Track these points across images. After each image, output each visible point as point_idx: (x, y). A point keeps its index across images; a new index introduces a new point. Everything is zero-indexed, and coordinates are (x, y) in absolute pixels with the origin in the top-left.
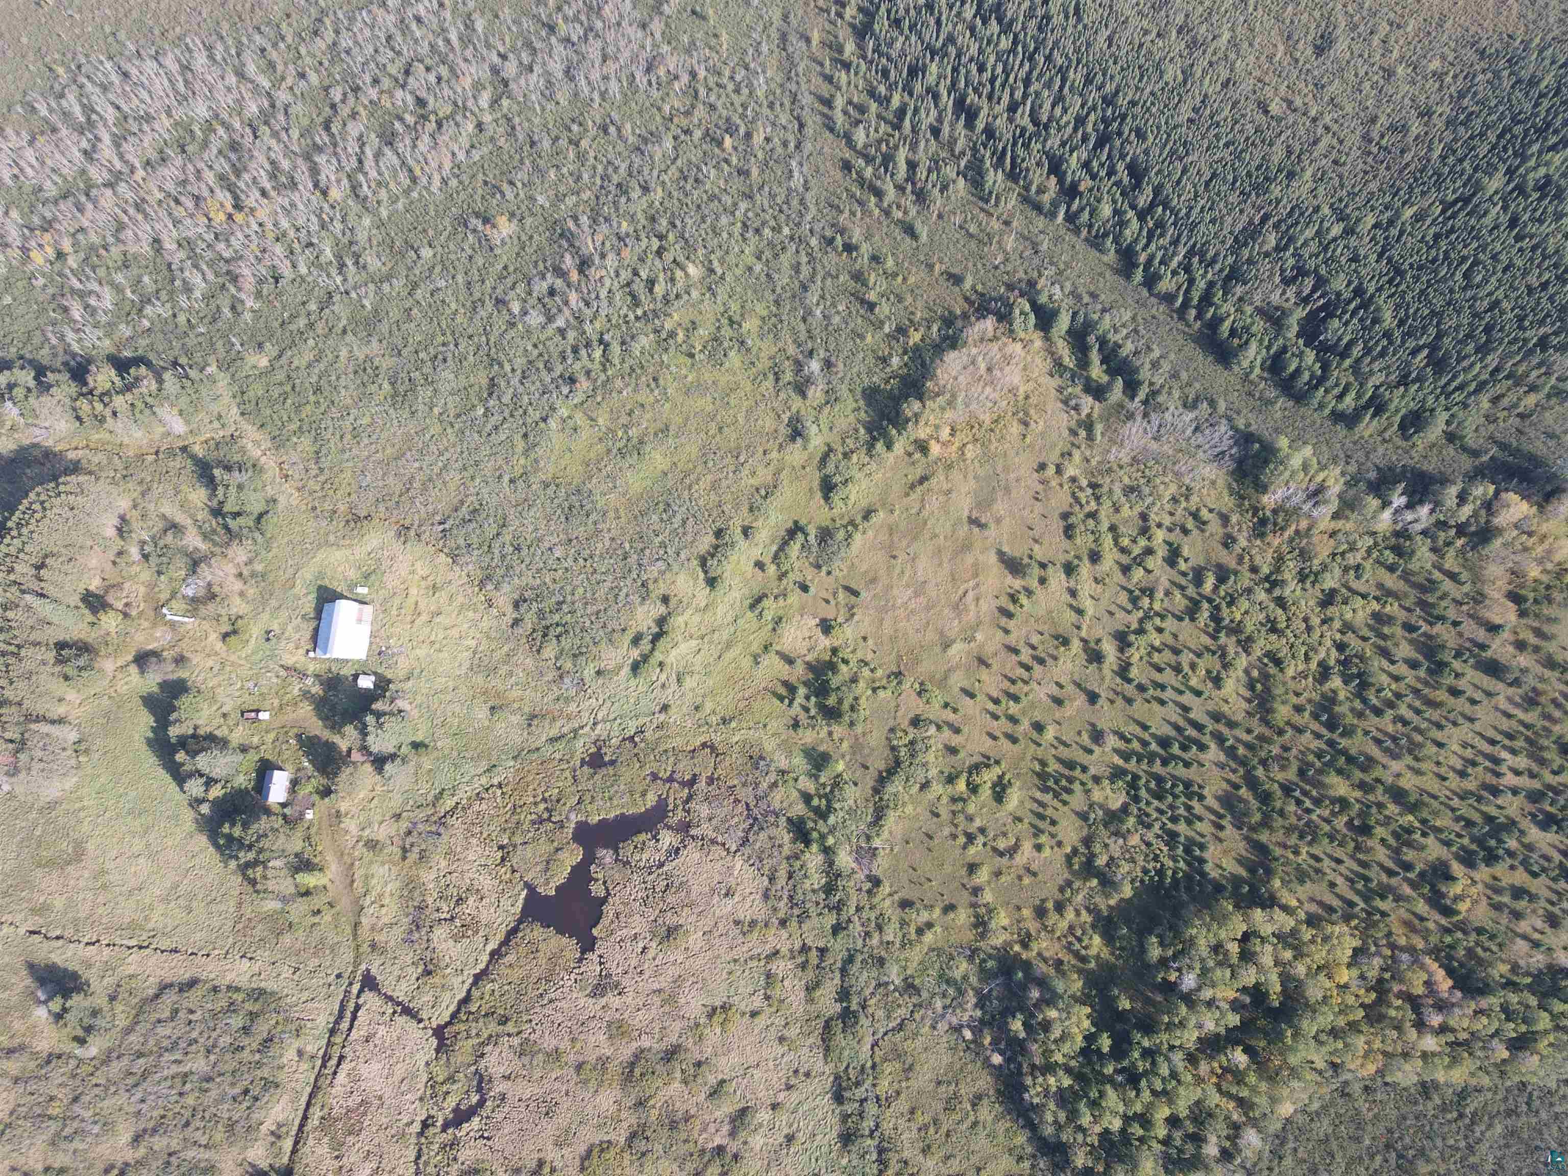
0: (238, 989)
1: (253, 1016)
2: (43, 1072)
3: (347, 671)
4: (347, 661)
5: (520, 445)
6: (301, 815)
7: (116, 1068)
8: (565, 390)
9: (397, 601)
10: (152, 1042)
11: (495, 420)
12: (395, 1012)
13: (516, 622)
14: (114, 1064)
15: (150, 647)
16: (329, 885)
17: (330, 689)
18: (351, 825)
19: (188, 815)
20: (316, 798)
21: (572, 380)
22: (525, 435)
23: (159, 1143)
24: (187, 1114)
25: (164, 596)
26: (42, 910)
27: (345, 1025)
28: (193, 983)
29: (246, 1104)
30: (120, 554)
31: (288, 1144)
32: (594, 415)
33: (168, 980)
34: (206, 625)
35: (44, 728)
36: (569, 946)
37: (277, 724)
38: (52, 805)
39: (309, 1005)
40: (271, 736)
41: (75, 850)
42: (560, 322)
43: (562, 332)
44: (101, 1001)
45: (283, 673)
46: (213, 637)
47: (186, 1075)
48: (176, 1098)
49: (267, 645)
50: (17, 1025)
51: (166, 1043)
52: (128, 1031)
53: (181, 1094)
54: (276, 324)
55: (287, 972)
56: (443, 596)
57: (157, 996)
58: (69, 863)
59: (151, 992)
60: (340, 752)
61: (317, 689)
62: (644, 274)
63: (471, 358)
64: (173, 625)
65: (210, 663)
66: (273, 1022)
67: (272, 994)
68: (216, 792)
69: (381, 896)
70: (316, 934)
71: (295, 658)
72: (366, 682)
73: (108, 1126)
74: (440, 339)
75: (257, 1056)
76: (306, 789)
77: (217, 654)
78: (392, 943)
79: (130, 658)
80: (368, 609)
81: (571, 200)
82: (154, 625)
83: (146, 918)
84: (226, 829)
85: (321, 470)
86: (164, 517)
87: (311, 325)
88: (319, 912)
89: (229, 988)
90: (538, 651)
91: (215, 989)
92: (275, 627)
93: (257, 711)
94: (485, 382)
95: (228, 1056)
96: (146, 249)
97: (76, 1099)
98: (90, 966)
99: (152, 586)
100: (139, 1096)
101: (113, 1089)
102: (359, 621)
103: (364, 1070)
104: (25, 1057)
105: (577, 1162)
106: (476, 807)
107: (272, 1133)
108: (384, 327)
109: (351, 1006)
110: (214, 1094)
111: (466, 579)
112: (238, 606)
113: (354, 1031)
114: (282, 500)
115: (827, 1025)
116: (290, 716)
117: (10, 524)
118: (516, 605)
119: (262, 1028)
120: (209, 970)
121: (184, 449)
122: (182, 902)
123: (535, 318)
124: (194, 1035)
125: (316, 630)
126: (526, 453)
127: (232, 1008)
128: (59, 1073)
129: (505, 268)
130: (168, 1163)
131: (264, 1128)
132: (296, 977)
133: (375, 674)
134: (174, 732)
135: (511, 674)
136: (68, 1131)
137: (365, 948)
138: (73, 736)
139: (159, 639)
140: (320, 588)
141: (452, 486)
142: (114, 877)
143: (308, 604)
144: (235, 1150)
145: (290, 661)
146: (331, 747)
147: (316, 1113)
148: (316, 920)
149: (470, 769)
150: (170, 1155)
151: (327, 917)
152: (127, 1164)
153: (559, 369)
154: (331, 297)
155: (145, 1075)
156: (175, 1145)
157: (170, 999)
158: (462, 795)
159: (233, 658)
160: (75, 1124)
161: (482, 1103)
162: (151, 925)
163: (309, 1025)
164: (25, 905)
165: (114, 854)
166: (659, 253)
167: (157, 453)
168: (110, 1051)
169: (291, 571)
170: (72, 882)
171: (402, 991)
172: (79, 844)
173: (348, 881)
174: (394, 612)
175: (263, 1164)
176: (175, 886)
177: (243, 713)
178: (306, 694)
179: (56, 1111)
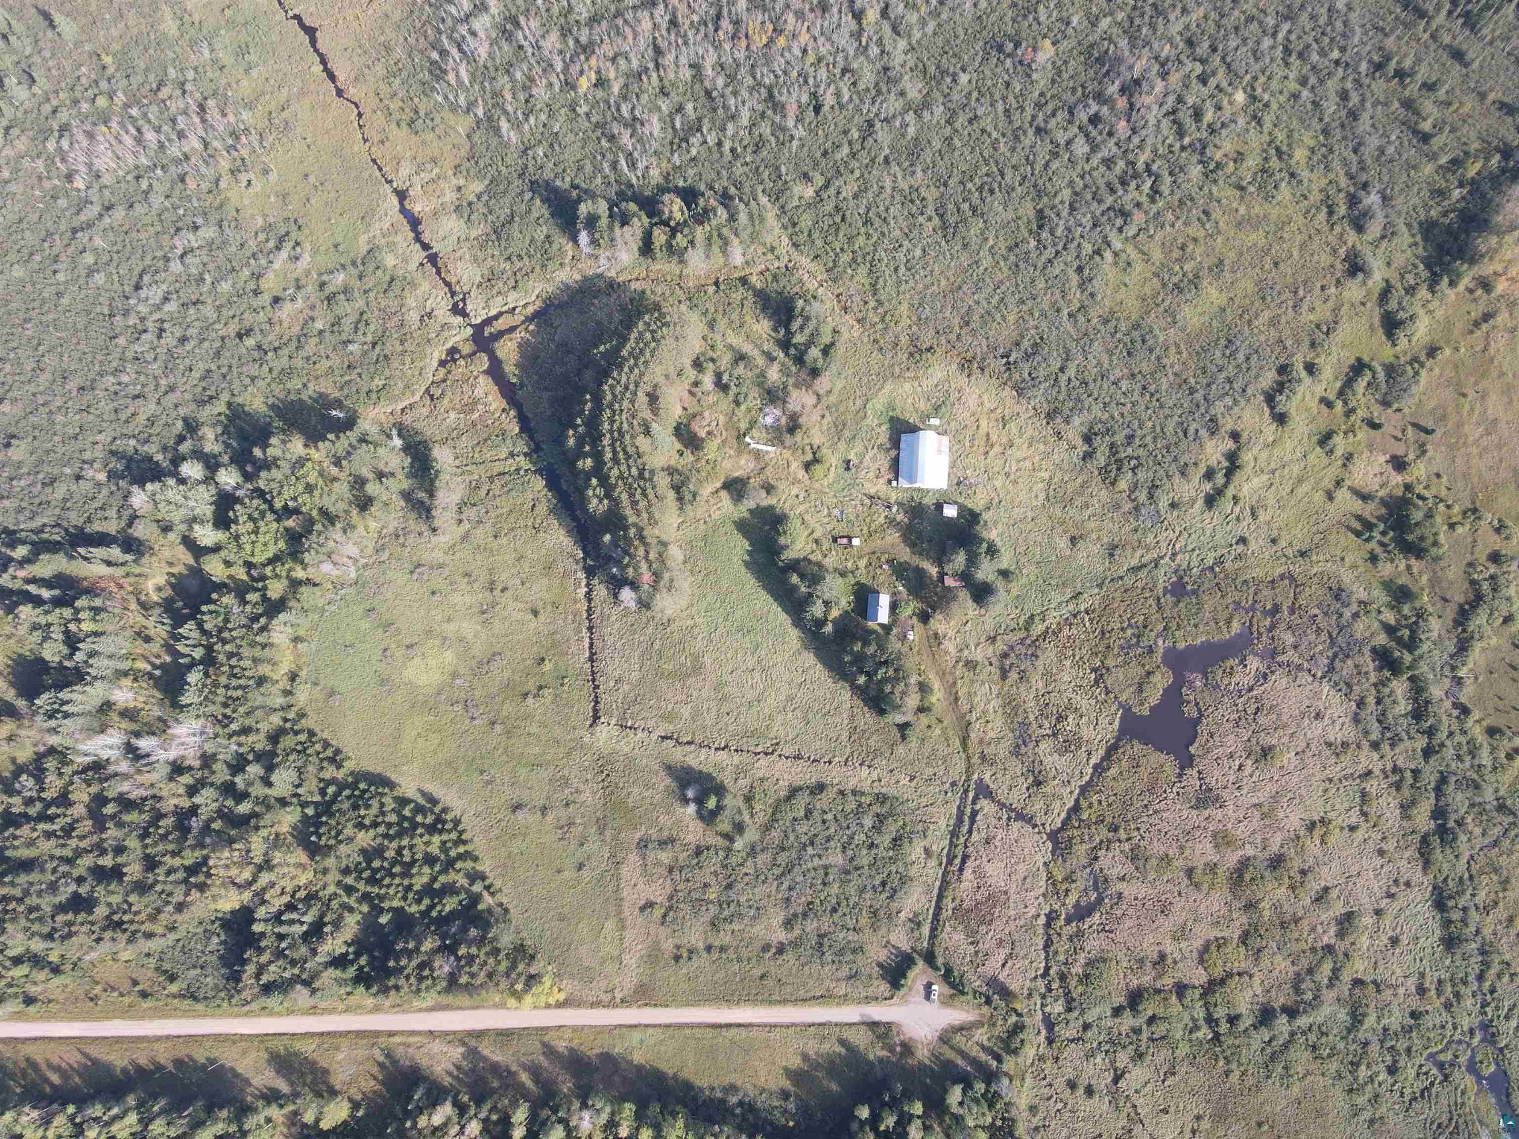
0: (863, 794)
1: (881, 817)
2: (695, 861)
3: (928, 501)
4: (929, 491)
5: (1075, 279)
6: (905, 636)
7: (763, 859)
8: (1119, 222)
9: (969, 433)
10: (791, 838)
11: (1049, 253)
12: (1009, 819)
13: (1087, 456)
14: (760, 856)
15: (736, 474)
17: (914, 518)
18: (949, 646)
20: (915, 620)
21: (1125, 214)
22: (1080, 269)
23: (811, 925)
24: (833, 901)
25: (743, 426)
26: (669, 717)
27: (965, 829)
28: (820, 787)
29: (885, 895)
30: (696, 384)
31: (926, 930)
32: (1145, 249)
33: (797, 784)
34: (787, 454)
36: (1169, 764)
37: (867, 550)
38: (668, 622)
39: (929, 809)
40: (862, 563)
41: (693, 664)
42: (1104, 153)
43: (1108, 163)
45: (867, 501)
46: (794, 465)
47: (826, 867)
48: (820, 887)
49: (847, 475)
51: (805, 839)
52: (769, 827)
53: (824, 884)
54: (818, 154)
55: (905, 781)
56: (1013, 427)
57: (790, 797)
58: (688, 675)
59: (783, 793)
60: (931, 577)
61: (901, 517)
62: (1190, 101)
63: (1019, 189)
64: (758, 455)
65: (795, 491)
66: (901, 823)
67: (895, 798)
68: (835, 612)
69: (985, 712)
70: (928, 746)
71: (880, 487)
72: (950, 512)
73: (761, 911)
74: (984, 170)
75: (891, 853)
76: (904, 611)
77: (799, 482)
78: (1002, 755)
79: (718, 485)
80: (945, 439)
81: (1105, 23)
82: (739, 453)
83: (768, 727)
85: (880, 303)
86: (731, 347)
87: (853, 155)
88: (930, 725)
89: (854, 792)
90: (1113, 484)
91: (842, 793)
92: (852, 456)
93: (849, 537)
94: (1032, 214)
95: (864, 852)
97: (729, 886)
99: (730, 415)
100: (787, 884)
101: (762, 878)
102: (939, 450)
103: (989, 869)
104: (676, 848)
105: (1195, 955)
106: (1066, 631)
107: (911, 920)
108: (927, 156)
109: (968, 811)
110: (854, 885)
111: (1032, 412)
112: (817, 438)
113: (975, 833)
114: (844, 330)
115: (1425, 840)
116: (877, 543)
117: (624, 353)
118: (1087, 439)
119: (891, 828)
120: (834, 775)
121: (744, 281)
122: (798, 713)
123: (1081, 148)
124: (830, 832)
125: (896, 460)
126: (1082, 286)
127: (860, 810)
128: (710, 863)
129: (1042, 94)
130: (821, 944)
131: (902, 915)
132: (913, 784)
133: (959, 503)
135: (1087, 505)
136: (725, 914)
137: (975, 760)
139: (743, 466)
140: (892, 420)
141: (1011, 318)
142: (734, 690)
143: (883, 435)
144: (879, 934)
145: (872, 489)
146: (920, 572)
147: (948, 904)
148: (927, 732)
149: (1057, 597)
150: (822, 936)
152: (782, 944)
153: (1109, 200)
154: (872, 126)
155: (790, 867)
156: (825, 928)
157: (802, 800)
158: (1053, 618)
159: (817, 486)
160: (732, 908)
161: (1100, 900)
162: (772, 735)
163: (932, 827)
164: (655, 712)
165: (729, 668)
166: (1203, 80)
167: (716, 283)
169: (859, 403)
170: (695, 693)
171: (1016, 798)
172: (696, 657)
173: (952, 698)
174: (967, 444)
175: (905, 947)
176: (790, 698)
177: (835, 540)
178: (891, 522)
179: (712, 897)
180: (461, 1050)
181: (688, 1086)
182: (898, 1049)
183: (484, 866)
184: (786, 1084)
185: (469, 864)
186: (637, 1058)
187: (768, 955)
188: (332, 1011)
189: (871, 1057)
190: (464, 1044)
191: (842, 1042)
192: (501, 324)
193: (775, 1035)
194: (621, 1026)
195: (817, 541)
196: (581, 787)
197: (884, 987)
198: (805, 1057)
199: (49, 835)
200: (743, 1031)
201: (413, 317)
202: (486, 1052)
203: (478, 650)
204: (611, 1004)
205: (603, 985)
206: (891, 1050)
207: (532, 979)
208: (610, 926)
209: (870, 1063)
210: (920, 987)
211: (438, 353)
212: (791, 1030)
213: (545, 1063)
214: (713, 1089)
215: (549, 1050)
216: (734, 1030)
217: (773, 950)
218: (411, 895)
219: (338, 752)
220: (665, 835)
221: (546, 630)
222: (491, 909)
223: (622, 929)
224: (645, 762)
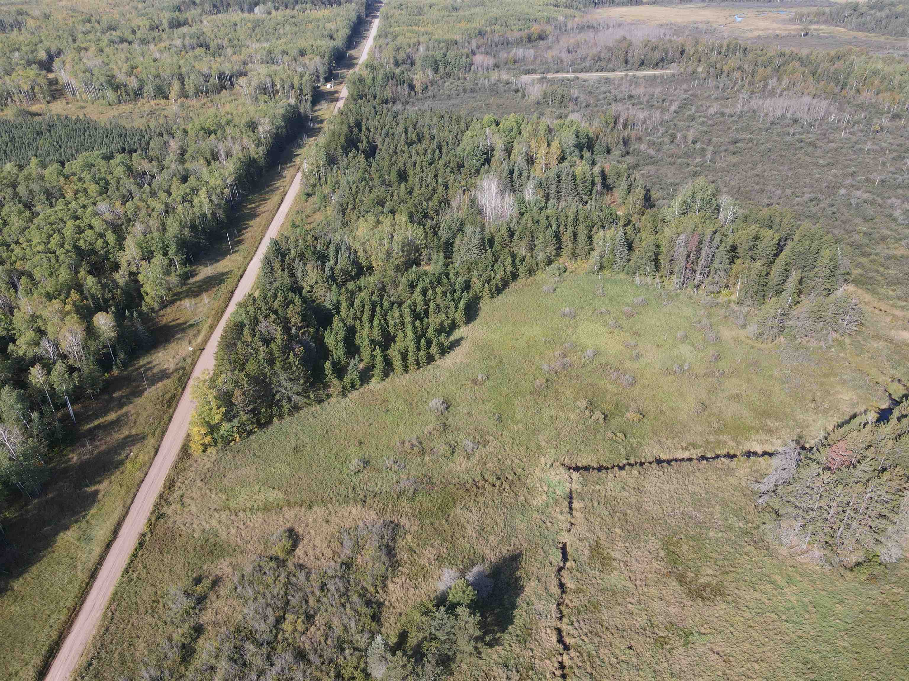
2: (355, 598)
41: (703, 587)
50: (429, 553)
58: (682, 580)
98: (522, 641)
104: (380, 569)
128: (349, 622)
136: (250, 651)
160: (258, 662)
164: (602, 535)
165: (723, 648)
170: (653, 591)
172: (718, 590)
179: (287, 626)
180: (171, 368)
183: (374, 384)
185: (380, 366)
186: (67, 537)
190: (176, 370)
196: (475, 460)
202: (159, 385)
203: (632, 365)
205: (194, 493)
208: (275, 496)
213: (116, 437)
215: (132, 440)
218: (350, 322)
219: (499, 291)
220: (403, 555)
221: (683, 416)
222: (326, 386)
223: (267, 509)
224: (521, 525)
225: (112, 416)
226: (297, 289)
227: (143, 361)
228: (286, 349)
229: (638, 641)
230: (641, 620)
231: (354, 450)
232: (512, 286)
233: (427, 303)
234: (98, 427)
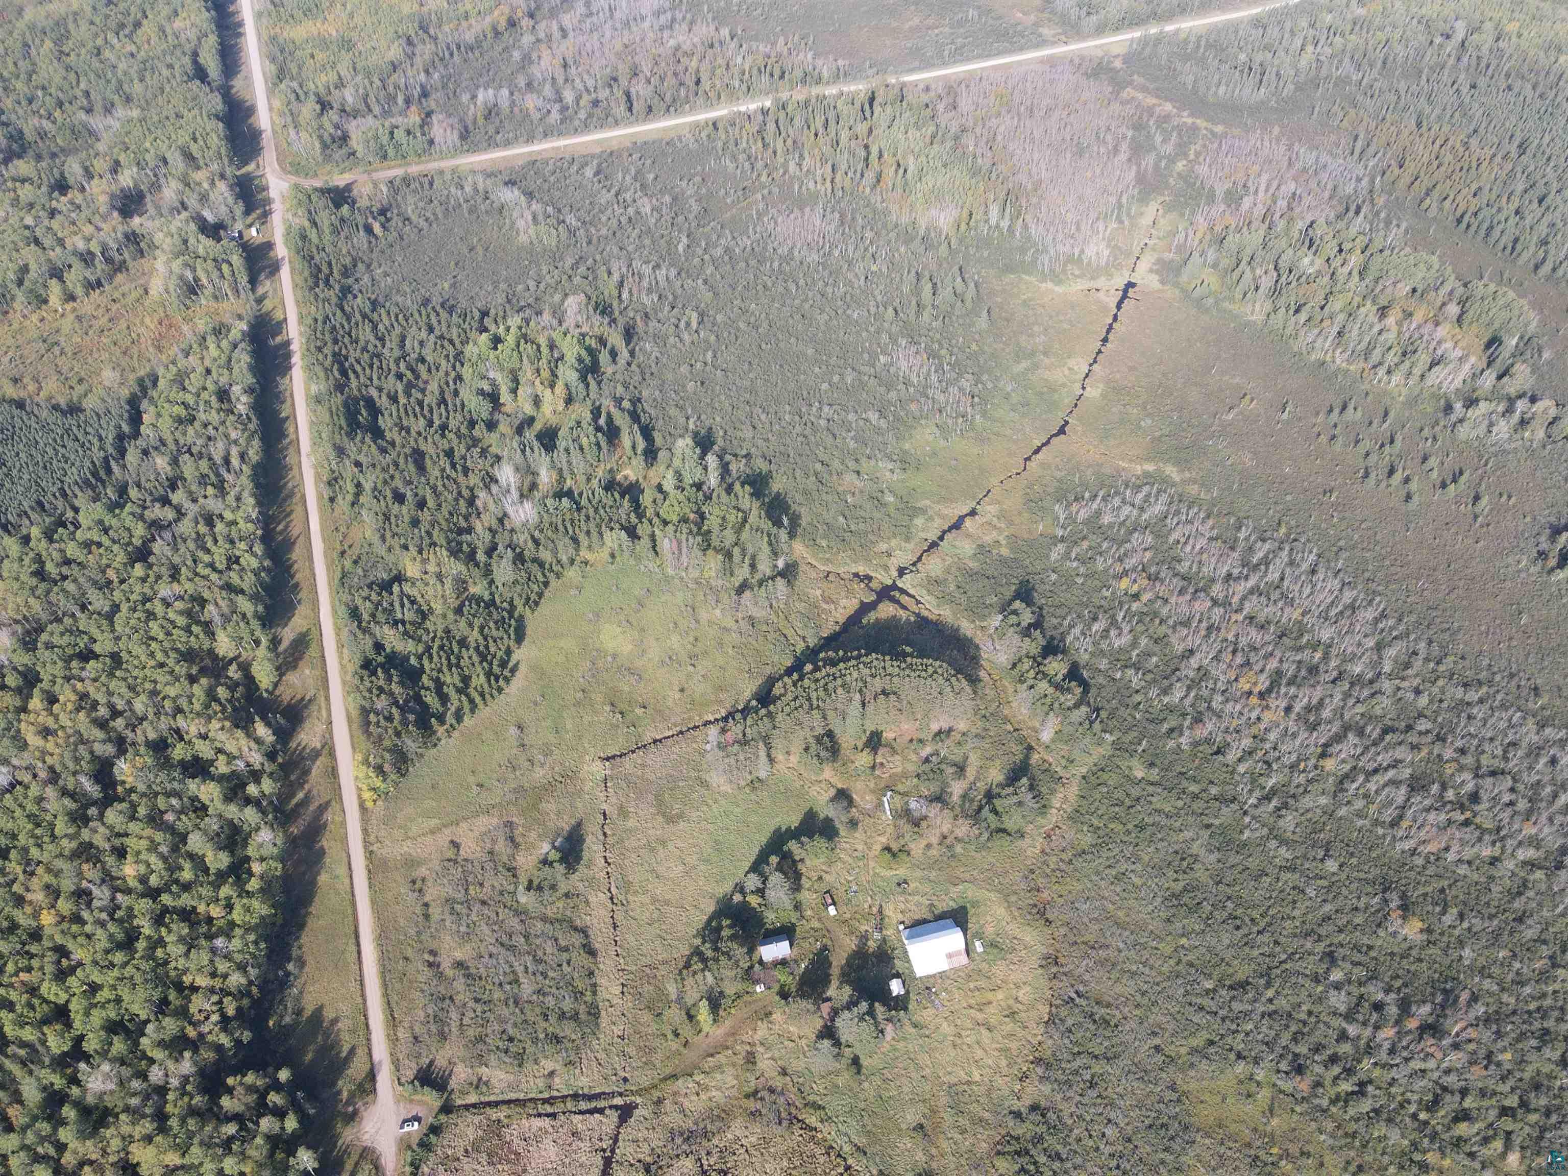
0: (594, 993)
1: (575, 1017)
2: (501, 869)
3: (899, 965)
4: (908, 961)
5: (1198, 1041)
6: (757, 982)
7: (514, 923)
8: (1284, 1066)
9: (982, 983)
10: (538, 941)
11: (1206, 1002)
12: (604, 1150)
13: (1017, 1115)
14: (517, 920)
15: (855, 797)
16: (703, 1034)
17: (877, 957)
18: (762, 1030)
19: (728, 887)
20: (776, 987)
21: (1299, 1070)
22: (1211, 1043)
23: (460, 984)
24: (486, 997)
25: (900, 788)
26: (623, 812)
27: (583, 1105)
28: (592, 953)
29: (500, 1044)
30: (920, 741)
31: (472, 1099)
32: (1277, 1111)
33: (590, 932)
34: (890, 830)
35: (762, 753)
37: (829, 925)
38: (704, 784)
39: (595, 1064)
40: (816, 924)
41: (675, 815)
42: (1352, 1030)
43: (1343, 1036)
44: (563, 887)
45: (875, 910)
46: (883, 839)
47: (517, 981)
48: (497, 981)
49: (894, 886)
50: (533, 835)
51: (540, 953)
52: (544, 919)
53: (501, 984)
54: (1179, 769)
55: (618, 1030)
56: (1009, 1027)
57: (576, 929)
58: (664, 815)
59: (578, 923)
60: (824, 992)
61: (872, 945)
62: (1468, 1103)
63: (1256, 953)
64: (880, 805)
65: (859, 847)
66: (574, 1037)
67: (597, 1025)
68: (754, 900)
69: (707, 1088)
70: (657, 1042)
71: (892, 914)
72: (896, 987)
73: (466, 937)
74: (1255, 914)
75: (542, 1036)
76: (782, 976)
77: (870, 849)
78: (666, 1120)
79: (840, 786)
80: (964, 959)
81: (1487, 984)
82: (873, 792)
83: (636, 892)
84: (726, 922)
85: (1070, 862)
86: (966, 758)
87: (1195, 797)
88: (677, 1035)
89: (595, 985)
90: (999, 1153)
91: (591, 974)
92: (913, 885)
93: (834, 903)
94: (1240, 976)
95: (538, 1010)
96: (1179, 648)
97: (484, 903)
98: (588, 867)
99: (905, 775)
100: (494, 951)
101: (496, 928)
102: (950, 956)
103: (548, 1142)
104: (509, 850)
106: (818, 1151)
107: (480, 1079)
108: (1234, 859)
109: (601, 1104)
110: (505, 1012)
111: (1035, 1042)
112: (917, 848)
113: (580, 1117)
114: (1028, 840)
116: (841, 933)
117: (909, 659)
118: (1034, 1108)
119: (568, 1030)
120: (606, 963)
121: (1030, 748)
122: (656, 914)
123: (1339, 1001)
124: (551, 974)
125: (925, 922)
126: (1194, 1051)
127: (578, 995)
128: (502, 881)
129: (1370, 948)
130: (443, 999)
131: (482, 1070)
132: (616, 1040)
133: (907, 992)
134: (793, 846)
135: (963, 1132)
136: (458, 907)
137: (656, 1094)
138: (763, 774)
139: (864, 799)
140: (964, 908)
141: (1119, 989)
142: (661, 853)
143: (945, 904)
144: (462, 1053)
145: (889, 911)
146: (825, 981)
147: (502, 1113)
148: (670, 1036)
149: (853, 1128)
150: (451, 998)
151: (674, 1045)
152: (439, 966)
153: (1302, 1049)
154: (1232, 802)
155: (511, 948)
156: (459, 998)
157: (577, 940)
158: (827, 1131)
159: (872, 864)
160: (465, 911)
162: (631, 898)
163: (577, 1071)
164: (624, 800)
165: (680, 845)
166: (1505, 1111)
167: (1016, 730)
168: (525, 912)
169: (967, 876)
170: (650, 825)
171: (625, 1150)
172: (681, 816)
173: (712, 1051)
174: (972, 985)
175: (453, 1084)
176: (667, 903)
177: (828, 892)
178: (864, 937)
179: (472, 892)
180: (319, 746)
181: (302, 926)
182: (351, 1109)
183: (467, 721)
184: (308, 1013)
185: (467, 706)
186: (323, 878)
187: (426, 956)
188: (341, 657)
189: (340, 1083)
190: (323, 745)
191: (352, 1051)
192: (904, 599)
193: (354, 986)
194: (349, 856)
195: (820, 878)
196: (547, 767)
197: (410, 1074)
198: (335, 1021)
199: (443, 470)
200: (355, 954)
201: (883, 547)
202: (318, 763)
203: (639, 663)
204: (366, 843)
205: (383, 833)
206: (349, 1102)
207: (379, 770)
208: (434, 822)
209: (334, 1083)
210: (415, 1110)
211: (862, 569)
212: (360, 1000)
213: (312, 808)
214: (300, 948)
215: (323, 808)
216: (354, 948)
217: (431, 959)
218: (435, 674)
219: (537, 604)
220: (519, 839)
221: (670, 703)
222: (435, 732)
223: (432, 832)
224: (580, 805)
225: (300, 795)
226: (379, 647)
227: (293, 745)
228: (405, 722)
229: (642, 852)
230: (644, 841)
231: (471, 779)
232: (547, 593)
233: (485, 639)
234: (298, 805)
